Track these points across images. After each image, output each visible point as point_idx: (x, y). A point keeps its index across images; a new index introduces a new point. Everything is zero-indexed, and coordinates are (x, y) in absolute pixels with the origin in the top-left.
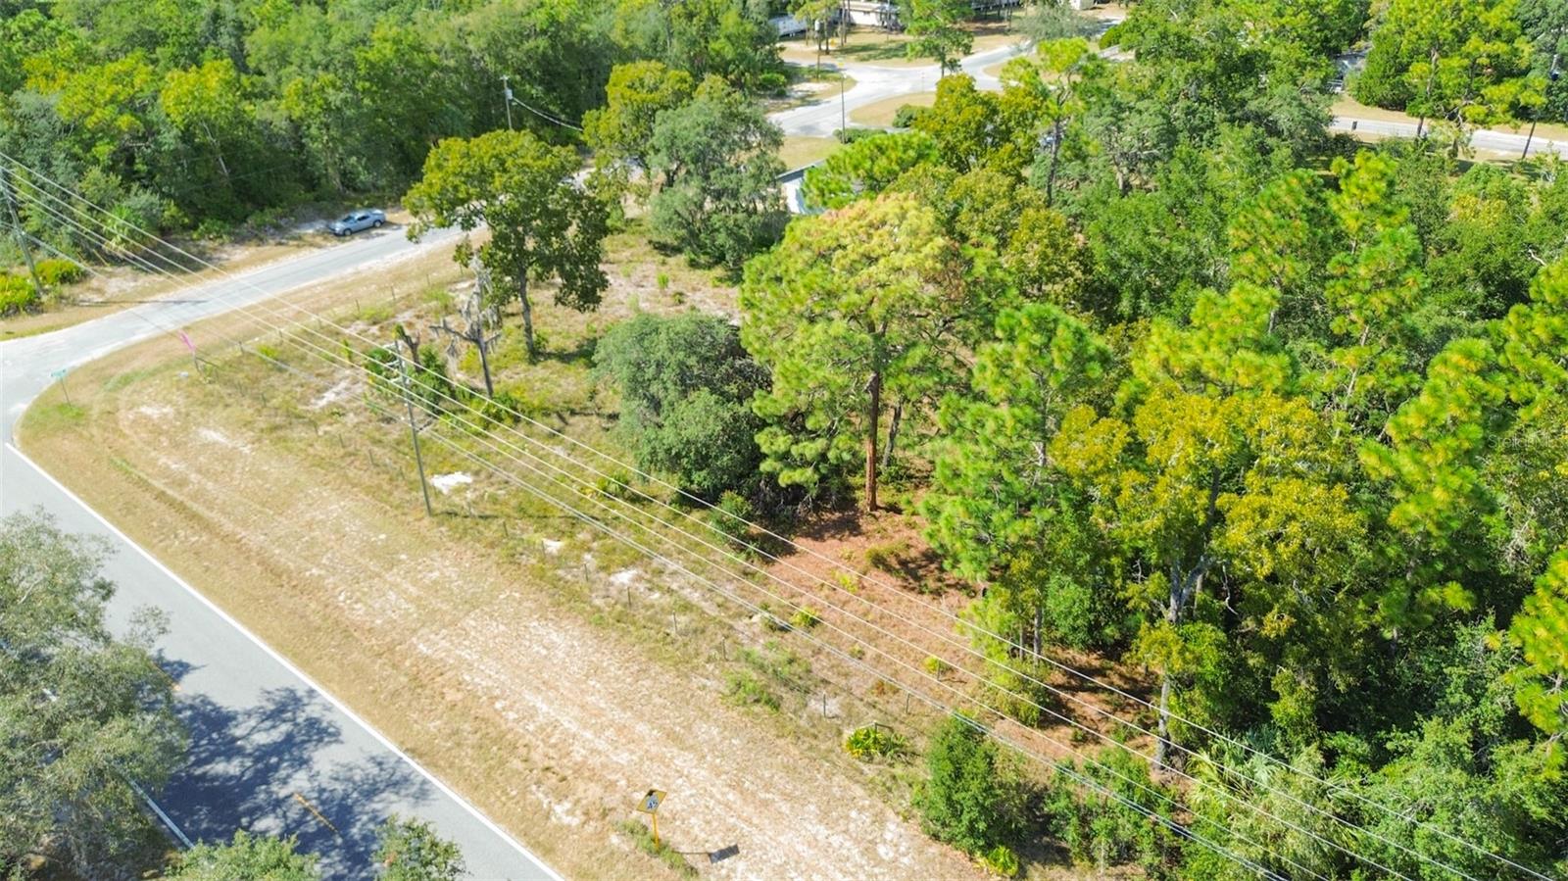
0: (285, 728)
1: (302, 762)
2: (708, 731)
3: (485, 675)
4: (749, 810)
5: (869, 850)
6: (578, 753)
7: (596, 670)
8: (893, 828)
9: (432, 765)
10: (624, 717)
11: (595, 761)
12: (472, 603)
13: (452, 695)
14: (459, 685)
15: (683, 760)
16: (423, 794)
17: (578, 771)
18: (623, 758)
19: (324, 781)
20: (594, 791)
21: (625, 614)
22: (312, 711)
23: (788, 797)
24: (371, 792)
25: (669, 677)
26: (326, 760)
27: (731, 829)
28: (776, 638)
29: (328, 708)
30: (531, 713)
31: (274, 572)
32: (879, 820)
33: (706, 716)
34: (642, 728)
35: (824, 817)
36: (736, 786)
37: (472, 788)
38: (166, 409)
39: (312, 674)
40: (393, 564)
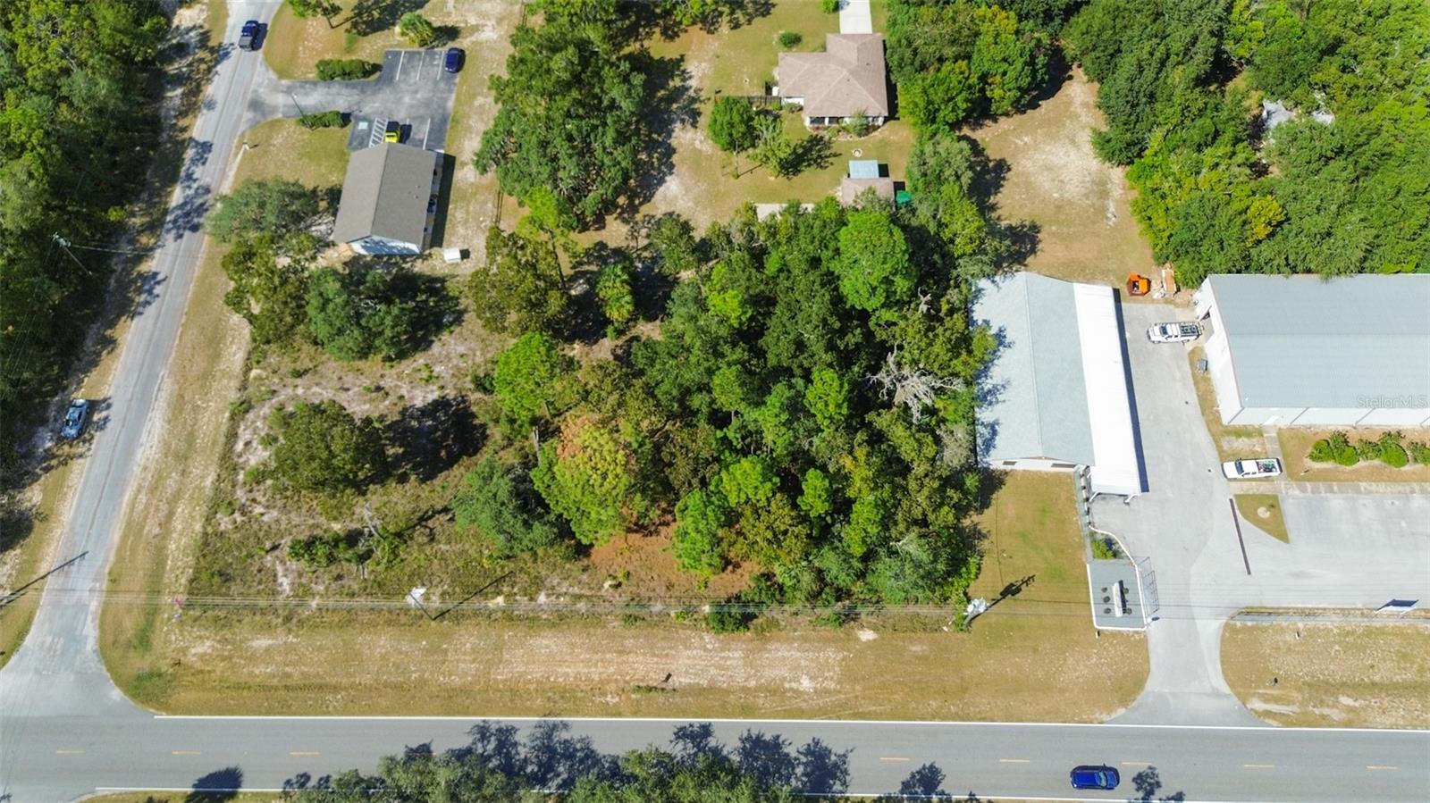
0: (493, 738)
1: (515, 744)
2: (629, 643)
3: (536, 672)
4: (664, 660)
5: (706, 650)
6: (597, 678)
7: (573, 646)
8: (707, 638)
9: (559, 715)
10: (599, 656)
11: (604, 676)
12: (498, 648)
13: (532, 687)
14: (530, 682)
15: (632, 658)
16: (566, 726)
17: (601, 681)
18: (612, 670)
19: (530, 744)
20: (613, 686)
21: (561, 620)
22: (494, 728)
23: (671, 648)
24: (550, 737)
25: (599, 631)
26: (522, 738)
27: (663, 669)
28: (620, 589)
29: (498, 722)
30: (566, 675)
31: (397, 687)
32: (701, 638)
33: (624, 638)
34: (608, 656)
35: (686, 648)
36: (654, 655)
37: (577, 713)
38: (208, 643)
39: (475, 714)
40: (445, 652)
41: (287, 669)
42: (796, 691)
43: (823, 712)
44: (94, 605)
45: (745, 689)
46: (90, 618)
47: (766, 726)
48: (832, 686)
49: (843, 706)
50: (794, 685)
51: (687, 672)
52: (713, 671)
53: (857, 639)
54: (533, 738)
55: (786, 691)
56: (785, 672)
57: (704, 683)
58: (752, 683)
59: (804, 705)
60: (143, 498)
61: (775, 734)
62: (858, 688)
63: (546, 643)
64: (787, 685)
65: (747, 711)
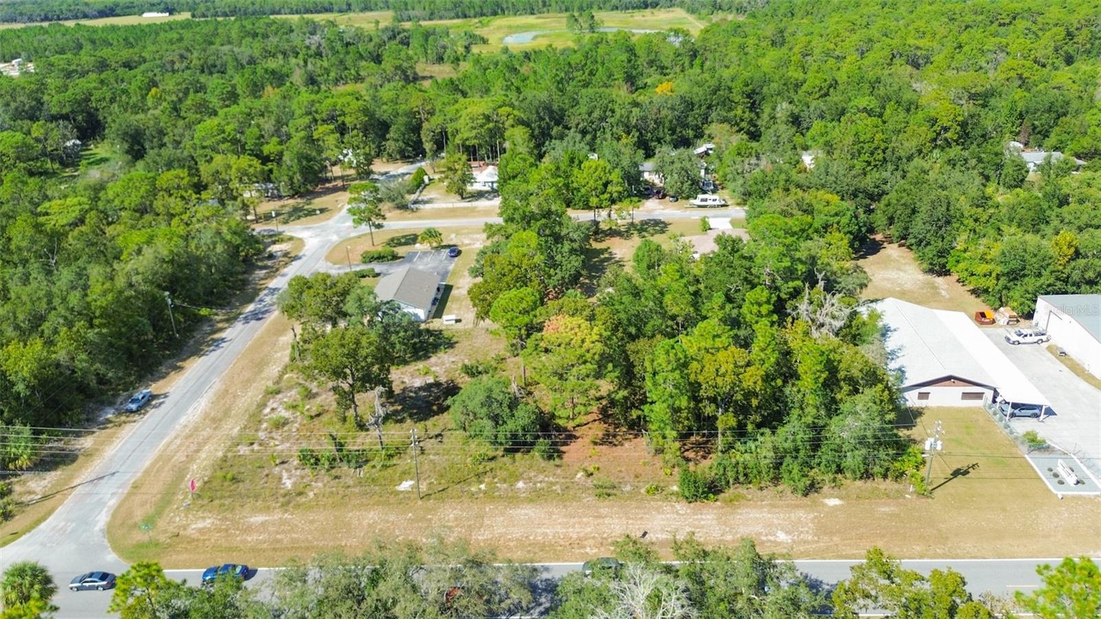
2: (605, 510)
3: (516, 533)
4: (639, 522)
5: (678, 514)
6: (575, 536)
7: (551, 514)
8: (678, 506)
9: (538, 561)
10: (576, 520)
11: (582, 535)
12: (479, 516)
13: (513, 543)
14: (510, 540)
15: (607, 521)
16: (547, 569)
17: (579, 538)
18: (589, 530)
21: (538, 497)
23: (645, 514)
24: (529, 577)
25: (575, 503)
27: (639, 529)
30: (545, 535)
32: (673, 506)
33: (599, 507)
34: (584, 520)
35: (659, 513)
36: (629, 518)
37: (558, 560)
38: (209, 521)
40: (430, 520)
41: (279, 537)
42: (775, 542)
44: (113, 502)
45: (723, 541)
46: (105, 509)
48: (810, 537)
49: (825, 550)
51: (662, 530)
52: (689, 529)
53: (825, 505)
56: (759, 528)
57: (682, 538)
58: (729, 537)
60: (178, 442)
62: (837, 538)
63: (525, 512)
64: (764, 538)
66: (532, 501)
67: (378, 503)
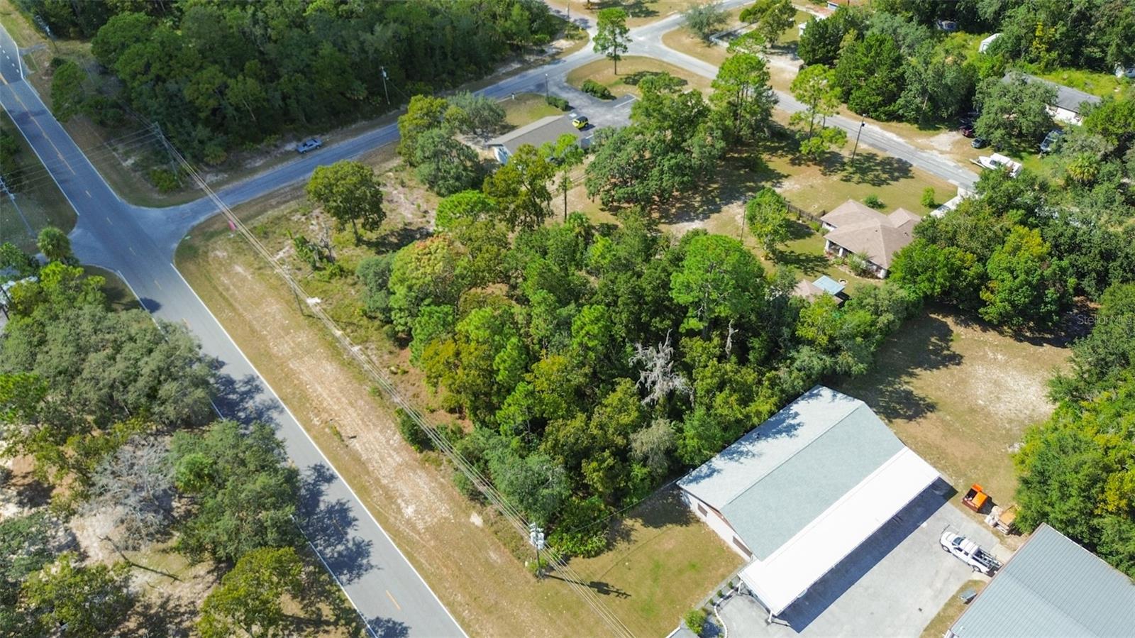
0: (249, 387)
1: (252, 398)
2: (361, 403)
3: (306, 377)
4: (363, 427)
5: (388, 442)
6: (325, 404)
7: (337, 379)
8: (397, 436)
9: (286, 404)
10: (339, 395)
11: (329, 407)
12: (308, 352)
13: (296, 382)
14: (298, 379)
15: (351, 410)
16: (282, 411)
17: (324, 409)
18: (336, 407)
19: (257, 404)
20: (325, 416)
21: (350, 364)
22: (257, 383)
23: (374, 424)
24: (269, 409)
25: (357, 385)
26: (259, 398)
27: (357, 431)
28: (392, 376)
29: (262, 382)
30: (315, 391)
31: (253, 331)
32: (394, 434)
33: (362, 398)
34: (343, 399)
35: (381, 431)
36: (362, 420)
37: (295, 411)
39: (259, 370)
40: (288, 333)
41: (232, 287)
42: (399, 509)
43: (396, 534)
45: (377, 480)
46: (209, 214)
47: (359, 508)
48: (420, 526)
49: (410, 542)
50: (403, 505)
51: (364, 444)
52: (376, 456)
53: (468, 516)
54: (262, 404)
55: (395, 503)
56: (407, 492)
57: (364, 458)
58: (384, 481)
59: (392, 520)
61: (357, 517)
62: (432, 543)
63: (330, 368)
64: (399, 501)
65: (363, 491)
66: (343, 364)
67: (288, 302)
